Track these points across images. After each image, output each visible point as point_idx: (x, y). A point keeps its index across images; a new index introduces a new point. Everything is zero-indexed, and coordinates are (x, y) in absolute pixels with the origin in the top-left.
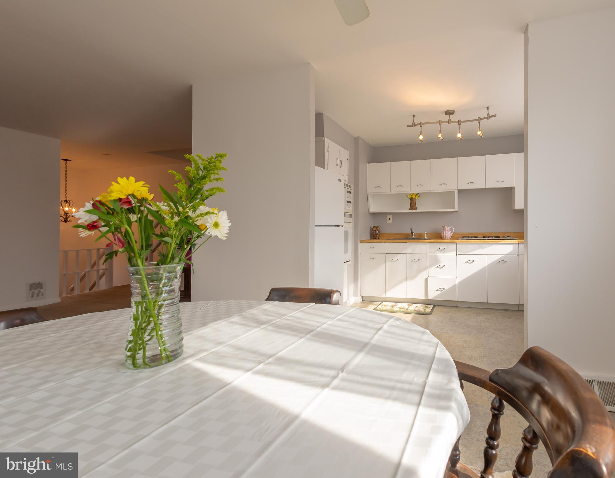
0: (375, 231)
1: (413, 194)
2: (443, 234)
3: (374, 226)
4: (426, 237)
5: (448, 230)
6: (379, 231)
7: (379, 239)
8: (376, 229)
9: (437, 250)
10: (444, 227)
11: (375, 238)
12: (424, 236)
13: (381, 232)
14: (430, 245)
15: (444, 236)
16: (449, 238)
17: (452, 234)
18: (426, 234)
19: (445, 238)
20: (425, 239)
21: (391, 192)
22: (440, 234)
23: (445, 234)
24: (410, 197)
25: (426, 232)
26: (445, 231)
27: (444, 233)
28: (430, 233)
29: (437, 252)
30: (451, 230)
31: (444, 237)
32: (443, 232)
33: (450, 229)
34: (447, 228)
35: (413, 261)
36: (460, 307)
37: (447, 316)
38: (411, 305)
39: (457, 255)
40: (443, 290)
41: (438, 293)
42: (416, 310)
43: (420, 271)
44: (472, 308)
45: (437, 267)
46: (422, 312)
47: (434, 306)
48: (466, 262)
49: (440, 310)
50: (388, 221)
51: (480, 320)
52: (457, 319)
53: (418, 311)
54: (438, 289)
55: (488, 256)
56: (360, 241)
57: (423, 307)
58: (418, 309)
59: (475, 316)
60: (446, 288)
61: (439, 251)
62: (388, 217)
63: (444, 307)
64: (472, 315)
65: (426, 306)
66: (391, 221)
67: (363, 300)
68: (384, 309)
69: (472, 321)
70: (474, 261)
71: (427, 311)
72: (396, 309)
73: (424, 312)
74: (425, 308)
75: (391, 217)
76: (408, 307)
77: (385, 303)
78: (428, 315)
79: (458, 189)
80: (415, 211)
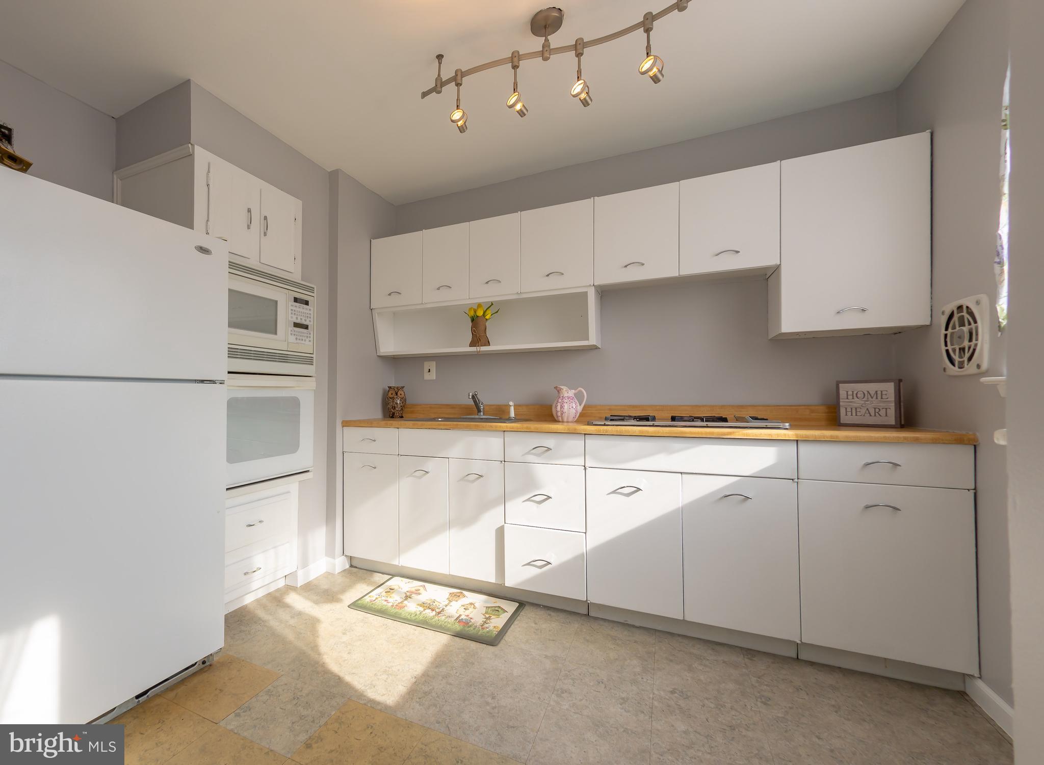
0: (393, 398)
1: (479, 305)
2: (557, 407)
3: (390, 388)
4: (512, 414)
5: (569, 398)
6: (404, 400)
7: (402, 417)
8: (394, 393)
9: (528, 453)
10: (559, 391)
11: (393, 416)
12: (509, 413)
13: (408, 402)
14: (509, 437)
15: (559, 414)
16: (571, 420)
17: (580, 409)
18: (512, 409)
19: (560, 419)
20: (509, 420)
21: (422, 304)
22: (550, 407)
23: (562, 407)
24: (472, 313)
25: (511, 403)
26: (560, 401)
27: (559, 404)
28: (527, 406)
29: (530, 458)
30: (579, 396)
31: (558, 417)
32: (555, 403)
33: (575, 394)
34: (567, 392)
35: (466, 478)
36: (596, 619)
37: (546, 657)
38: (458, 595)
39: (588, 468)
40: (545, 565)
41: (533, 572)
42: (463, 617)
43: (484, 506)
44: (634, 626)
45: (528, 500)
46: (474, 629)
47: (522, 605)
48: (614, 492)
49: (533, 625)
50: (427, 376)
51: (654, 694)
52: (573, 679)
53: (466, 623)
54: (531, 562)
55: (684, 476)
56: (343, 422)
57: (487, 607)
58: (468, 616)
59: (638, 669)
60: (555, 561)
61: (534, 454)
62: (427, 365)
63: (549, 612)
64: (629, 661)
65: (495, 607)
66: (433, 376)
67: (351, 566)
68: (381, 603)
69: (623, 699)
70: (639, 489)
71: (491, 628)
72: (412, 607)
73: (481, 629)
74: (491, 614)
75: (432, 365)
76: (447, 602)
77: (396, 582)
78: (488, 646)
79: (596, 284)
80: (483, 348)
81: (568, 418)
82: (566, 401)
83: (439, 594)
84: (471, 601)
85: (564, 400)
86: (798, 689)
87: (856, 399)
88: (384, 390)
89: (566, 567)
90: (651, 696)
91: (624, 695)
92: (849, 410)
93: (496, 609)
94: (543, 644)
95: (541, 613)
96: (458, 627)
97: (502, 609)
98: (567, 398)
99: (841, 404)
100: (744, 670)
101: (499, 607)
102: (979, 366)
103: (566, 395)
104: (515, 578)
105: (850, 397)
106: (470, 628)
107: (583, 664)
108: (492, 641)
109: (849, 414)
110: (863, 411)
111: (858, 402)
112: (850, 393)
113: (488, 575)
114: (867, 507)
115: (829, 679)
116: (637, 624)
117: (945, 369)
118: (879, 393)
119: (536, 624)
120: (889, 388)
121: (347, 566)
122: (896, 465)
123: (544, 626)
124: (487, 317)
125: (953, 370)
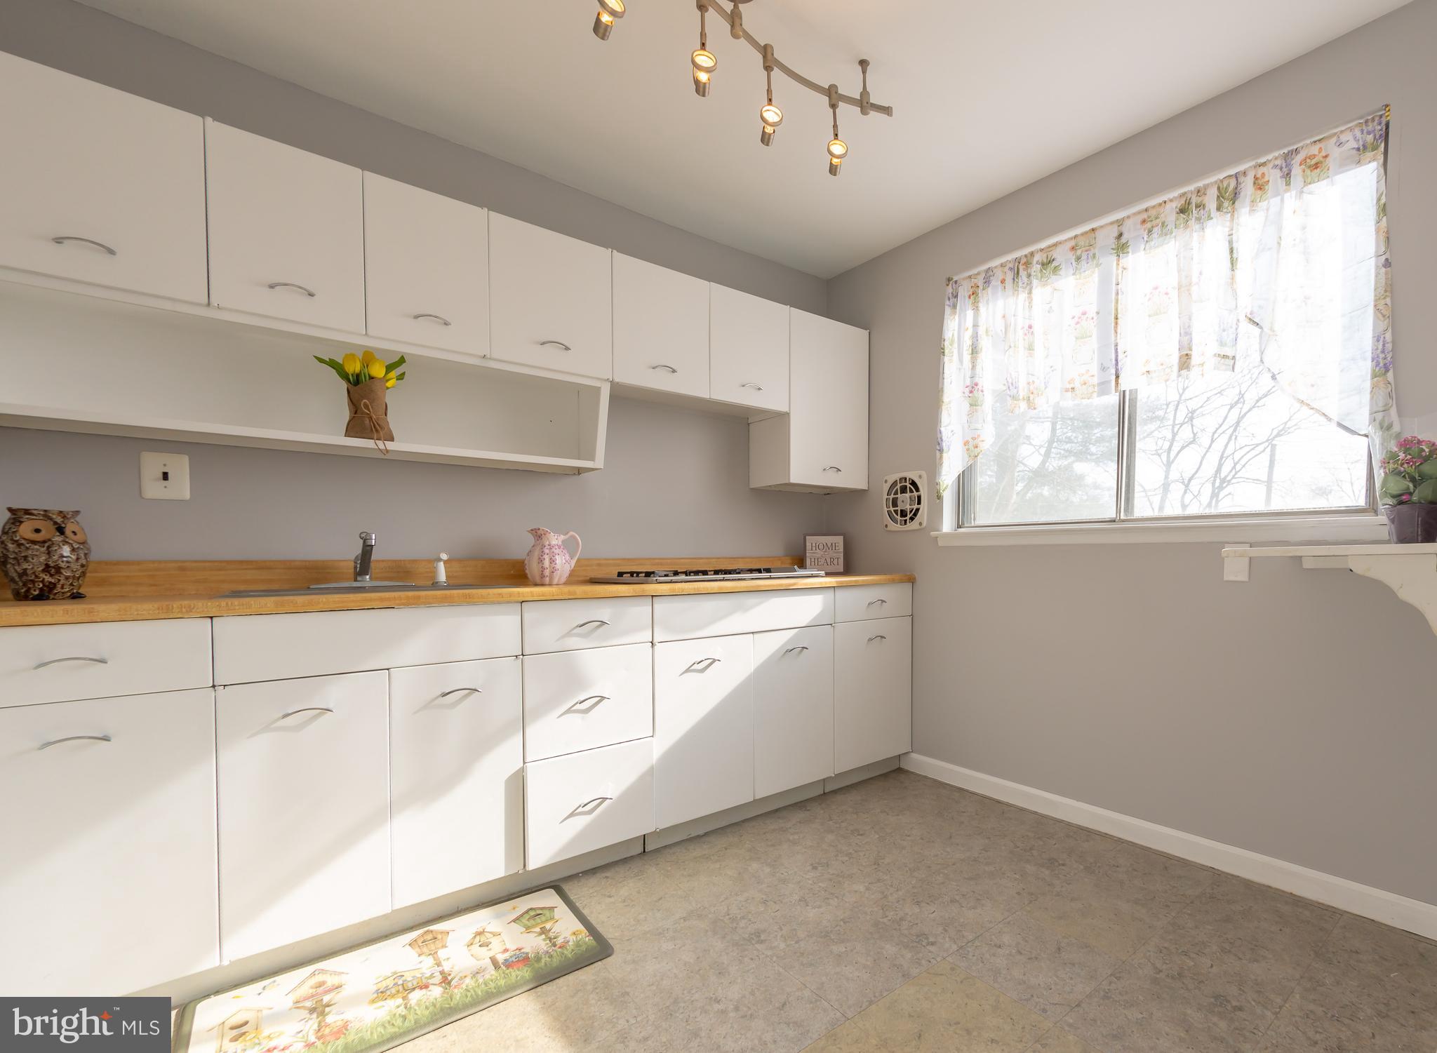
2: (541, 561)
4: (442, 577)
9: (569, 634)
10: (538, 535)
12: (434, 572)
15: (547, 573)
16: (563, 580)
17: (573, 563)
18: (441, 566)
19: (547, 580)
20: (435, 585)
23: (552, 561)
26: (546, 551)
27: (546, 557)
28: (465, 560)
29: (573, 642)
30: (569, 546)
31: (543, 576)
33: (563, 541)
34: (555, 539)
35: (436, 702)
36: (657, 851)
38: (429, 937)
39: (657, 644)
40: (599, 805)
41: (581, 822)
42: (501, 958)
44: (699, 837)
45: (569, 711)
46: (551, 957)
47: (557, 887)
48: (688, 670)
49: (612, 900)
50: (153, 489)
51: (809, 879)
52: (743, 918)
53: (523, 959)
54: (575, 810)
55: (756, 635)
57: (514, 921)
58: (506, 950)
59: (767, 870)
60: (615, 791)
61: (579, 635)
62: (152, 463)
63: (598, 875)
64: (750, 868)
65: (527, 912)
66: (181, 487)
69: (800, 900)
70: (714, 661)
71: (572, 939)
73: (559, 950)
74: (543, 922)
75: (180, 466)
76: (429, 961)
77: (217, 1010)
78: (603, 961)
79: (617, 380)
80: (390, 446)
81: (558, 581)
82: (557, 551)
84: (474, 929)
85: (553, 550)
86: (856, 813)
87: (818, 550)
90: (810, 882)
91: (796, 897)
92: (813, 560)
93: (532, 913)
94: (659, 910)
95: (593, 881)
96: (524, 972)
97: (542, 909)
98: (557, 547)
99: (807, 554)
100: (817, 820)
101: (531, 909)
102: (920, 524)
103: (554, 542)
104: (547, 848)
105: (814, 548)
106: (543, 961)
107: (726, 899)
108: (600, 950)
109: (813, 563)
110: (823, 560)
111: (819, 553)
112: (814, 545)
114: (870, 639)
115: (856, 796)
116: (701, 832)
117: (886, 526)
118: (834, 544)
119: (610, 897)
120: (839, 540)
122: (883, 602)
123: (624, 892)
124: (389, 384)
125: (893, 526)
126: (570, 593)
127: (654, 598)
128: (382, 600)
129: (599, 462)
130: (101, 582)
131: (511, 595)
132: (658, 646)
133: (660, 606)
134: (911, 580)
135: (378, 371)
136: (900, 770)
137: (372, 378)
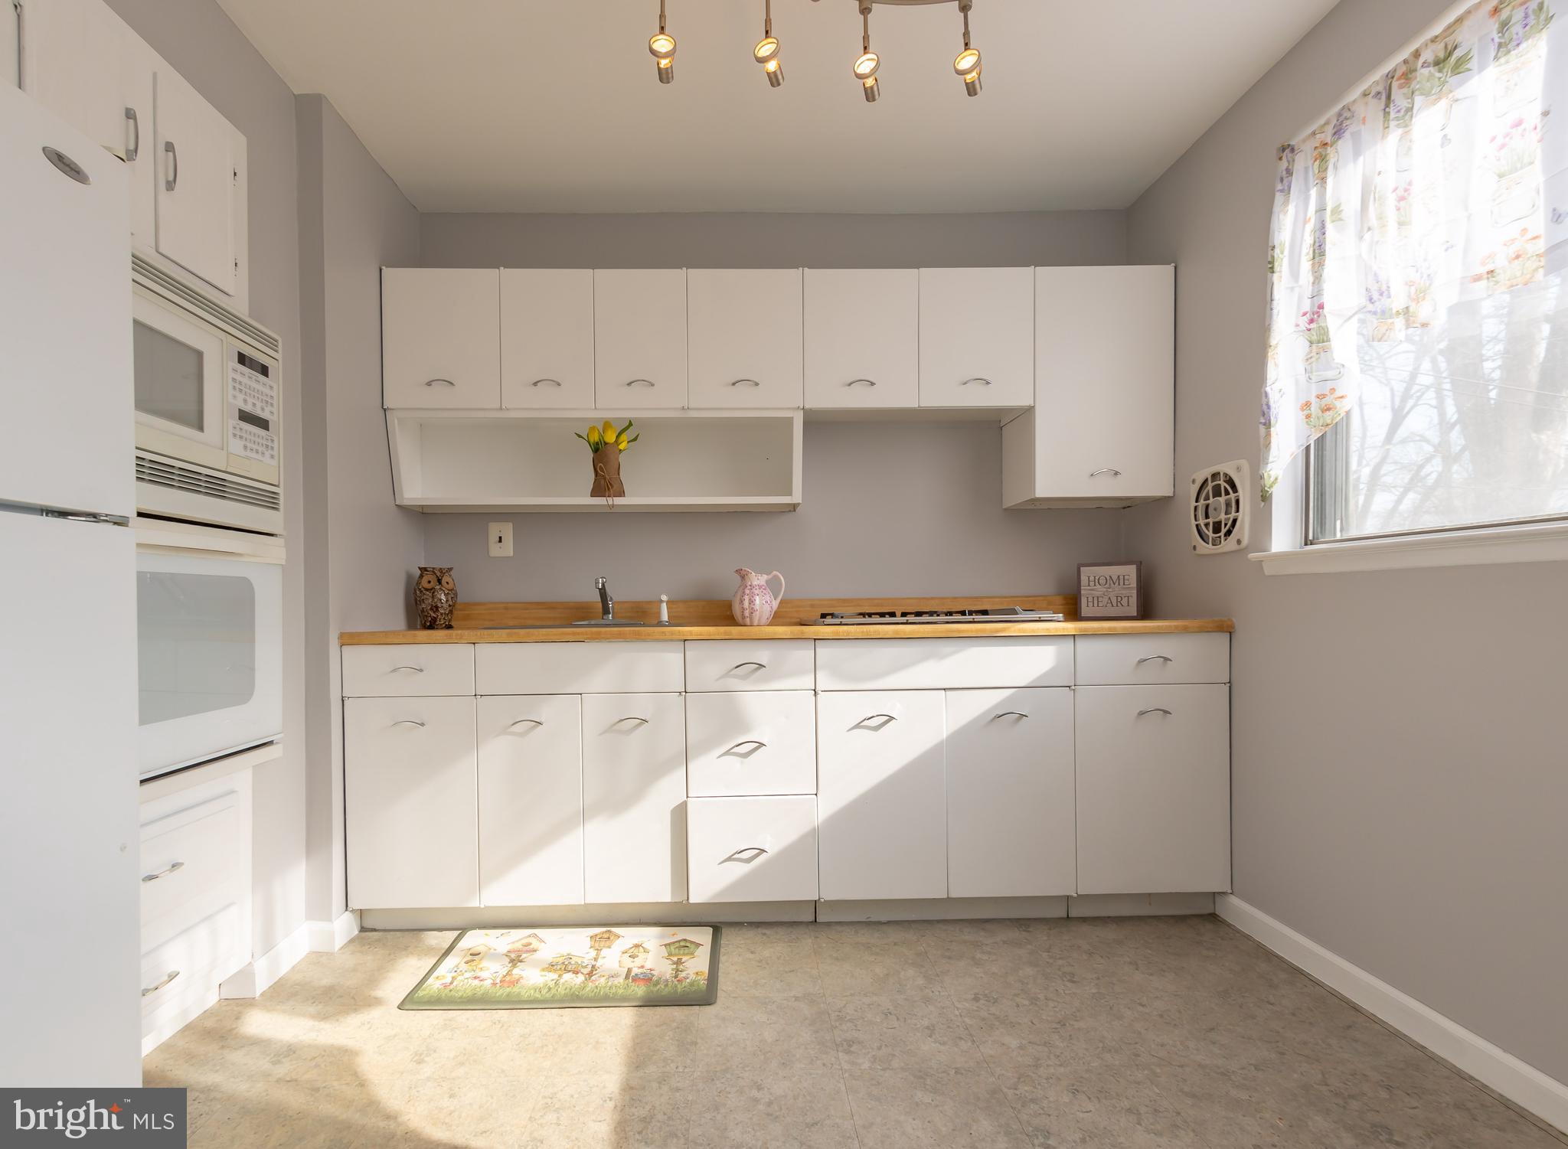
0: (432, 590)
1: (607, 425)
2: (742, 602)
3: (423, 570)
4: (665, 617)
5: (760, 587)
6: (452, 593)
7: (449, 627)
8: (433, 581)
9: (727, 675)
10: (743, 576)
11: (430, 625)
12: (659, 614)
13: (459, 600)
14: (694, 651)
15: (747, 613)
16: (764, 621)
17: (775, 604)
18: (664, 606)
19: (748, 621)
20: (660, 624)
21: (501, 409)
22: (729, 605)
23: (751, 602)
24: (595, 437)
25: (664, 598)
26: (747, 592)
27: (746, 598)
28: (685, 602)
29: (733, 683)
30: (773, 586)
31: (744, 617)
32: (738, 597)
33: (767, 582)
34: (758, 580)
35: (615, 727)
36: (830, 924)
37: (797, 999)
38: (606, 936)
39: (820, 692)
40: (757, 855)
41: (739, 870)
42: (635, 971)
43: (653, 772)
44: (882, 923)
45: (727, 753)
46: (666, 985)
47: (717, 929)
48: (858, 726)
49: (751, 956)
50: (496, 551)
51: (958, 1009)
52: (852, 1021)
53: (647, 979)
54: (733, 855)
55: (948, 693)
56: (342, 636)
57: (665, 945)
58: (642, 967)
59: (920, 981)
60: (773, 845)
61: (736, 676)
62: (495, 529)
63: (760, 930)
64: (903, 973)
65: (679, 941)
66: (508, 549)
67: (363, 929)
68: (466, 983)
69: (928, 1027)
70: (892, 718)
71: (692, 977)
72: (532, 977)
73: (676, 983)
74: (679, 954)
75: (507, 530)
76: (593, 953)
77: (474, 940)
78: (702, 1008)
79: (807, 406)
80: (618, 501)
81: (759, 620)
82: (756, 592)
83: (576, 943)
84: (636, 941)
85: (754, 590)
86: (1091, 954)
87: (1098, 586)
88: (409, 577)
89: (788, 854)
90: (957, 1013)
91: (926, 1022)
92: (1090, 599)
93: (682, 944)
94: (781, 981)
96: (640, 990)
97: (692, 942)
98: (757, 587)
99: (1082, 592)
100: (1029, 947)
101: (685, 940)
102: (1239, 542)
103: (755, 583)
104: (707, 885)
105: (1092, 584)
106: (658, 987)
107: (852, 995)
108: (704, 997)
109: (1091, 604)
110: (1106, 600)
111: (1100, 590)
112: (1092, 578)
113: (658, 891)
114: (1142, 713)
115: (1110, 933)
116: (885, 918)
117: (1195, 549)
118: (1121, 577)
119: (752, 953)
120: (1130, 572)
121: (356, 932)
122: (1166, 659)
123: (767, 953)
124: (622, 447)
125: (1205, 548)
126: (726, 633)
127: (817, 641)
128: (574, 634)
129: (796, 497)
130: (467, 618)
131: (672, 633)
132: (821, 695)
133: (825, 651)
134: (1227, 629)
135: (611, 438)
136: (1213, 918)
137: (606, 444)
